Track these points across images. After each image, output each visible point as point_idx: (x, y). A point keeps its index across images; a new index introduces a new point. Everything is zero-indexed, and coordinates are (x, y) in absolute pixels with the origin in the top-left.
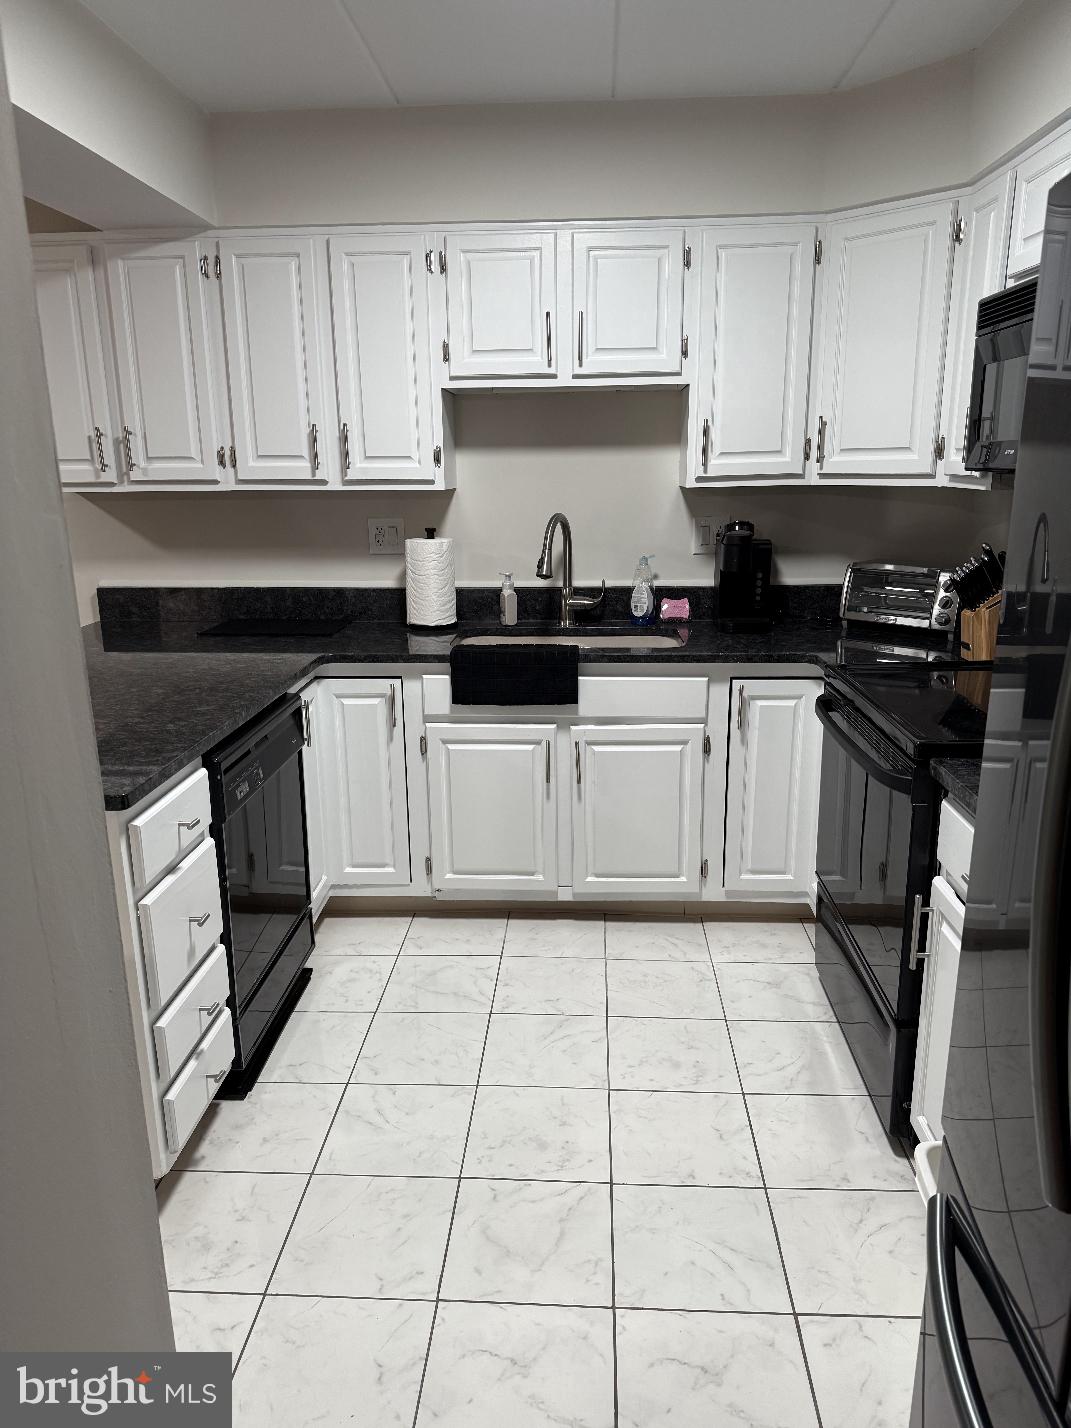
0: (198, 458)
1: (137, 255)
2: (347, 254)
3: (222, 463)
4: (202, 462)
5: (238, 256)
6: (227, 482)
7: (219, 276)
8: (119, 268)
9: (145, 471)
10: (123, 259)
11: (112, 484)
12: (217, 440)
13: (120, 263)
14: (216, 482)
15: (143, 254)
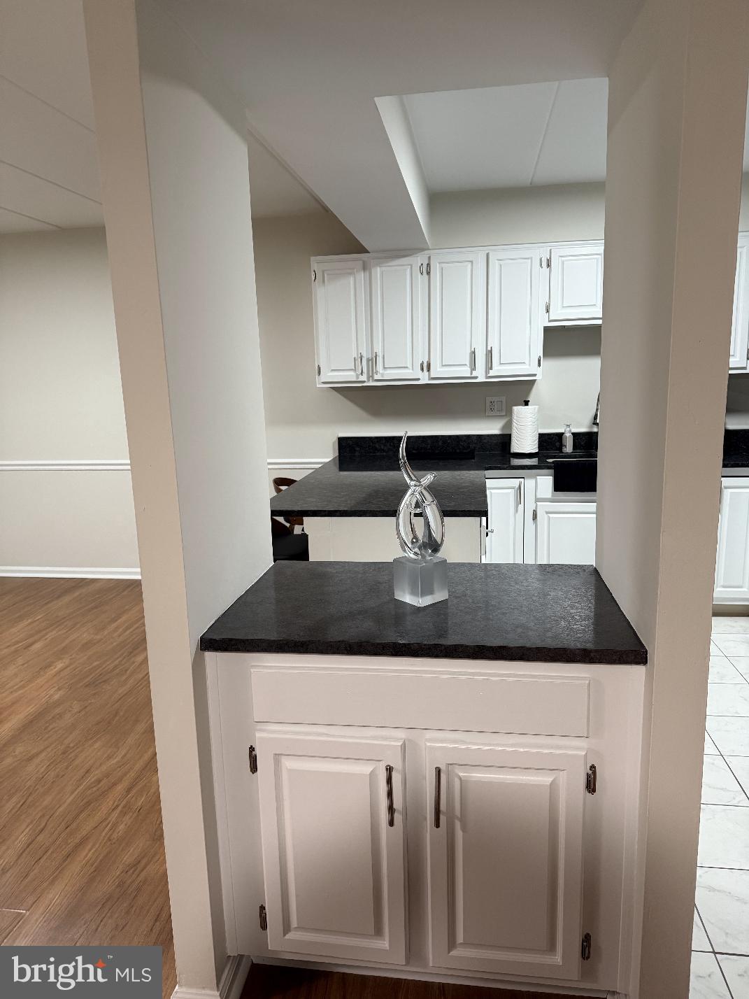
0: (410, 367)
1: (387, 265)
2: (498, 260)
3: (422, 369)
4: (413, 369)
5: (439, 263)
6: (424, 379)
7: (428, 273)
8: (377, 271)
9: (382, 375)
10: (380, 267)
11: (364, 382)
12: (422, 357)
13: (378, 269)
14: (418, 379)
15: (390, 264)
